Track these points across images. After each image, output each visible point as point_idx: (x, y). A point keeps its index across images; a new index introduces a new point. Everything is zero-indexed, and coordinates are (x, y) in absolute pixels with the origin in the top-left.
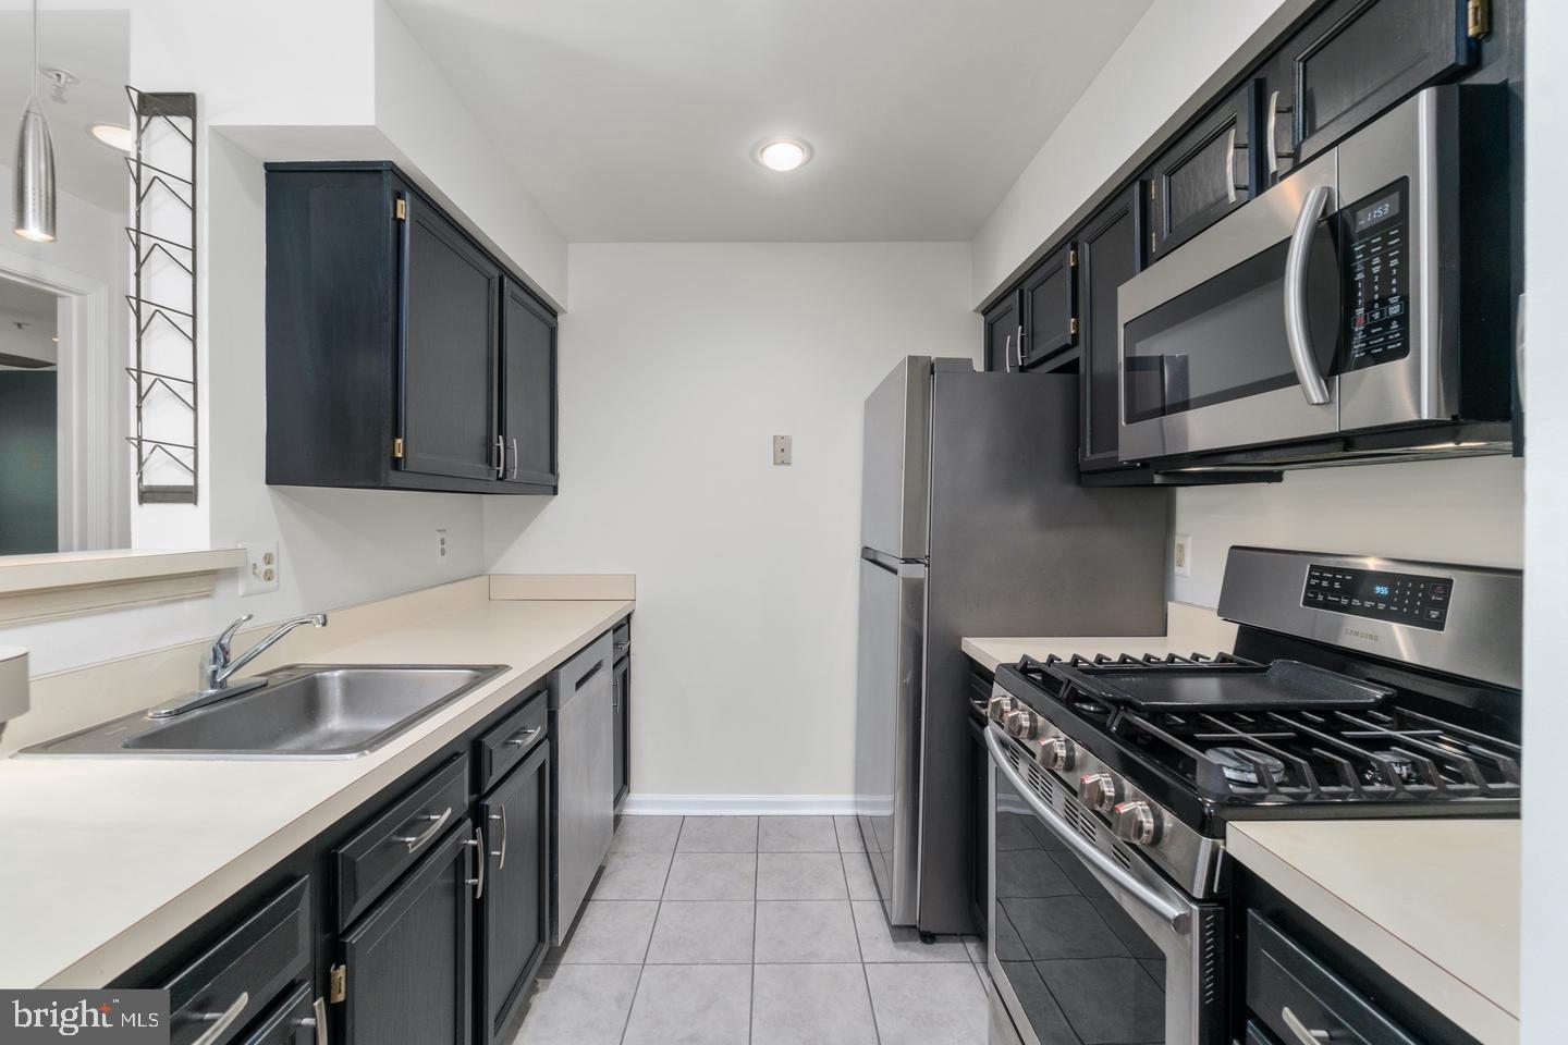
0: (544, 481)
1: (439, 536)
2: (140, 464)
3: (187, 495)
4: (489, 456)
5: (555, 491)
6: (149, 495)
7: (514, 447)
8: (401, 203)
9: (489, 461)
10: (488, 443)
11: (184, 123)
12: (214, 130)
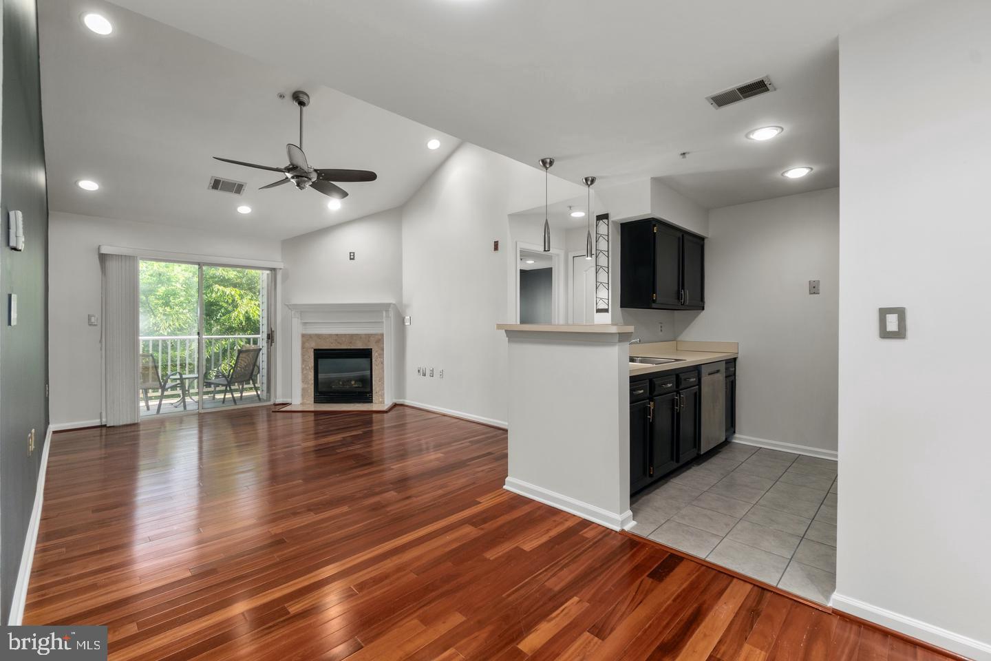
0: (699, 304)
1: (660, 325)
2: (597, 304)
3: (606, 311)
4: (679, 297)
5: (703, 309)
6: (599, 311)
7: (687, 294)
8: (655, 228)
9: (678, 299)
10: (678, 292)
11: (606, 221)
12: (612, 221)
